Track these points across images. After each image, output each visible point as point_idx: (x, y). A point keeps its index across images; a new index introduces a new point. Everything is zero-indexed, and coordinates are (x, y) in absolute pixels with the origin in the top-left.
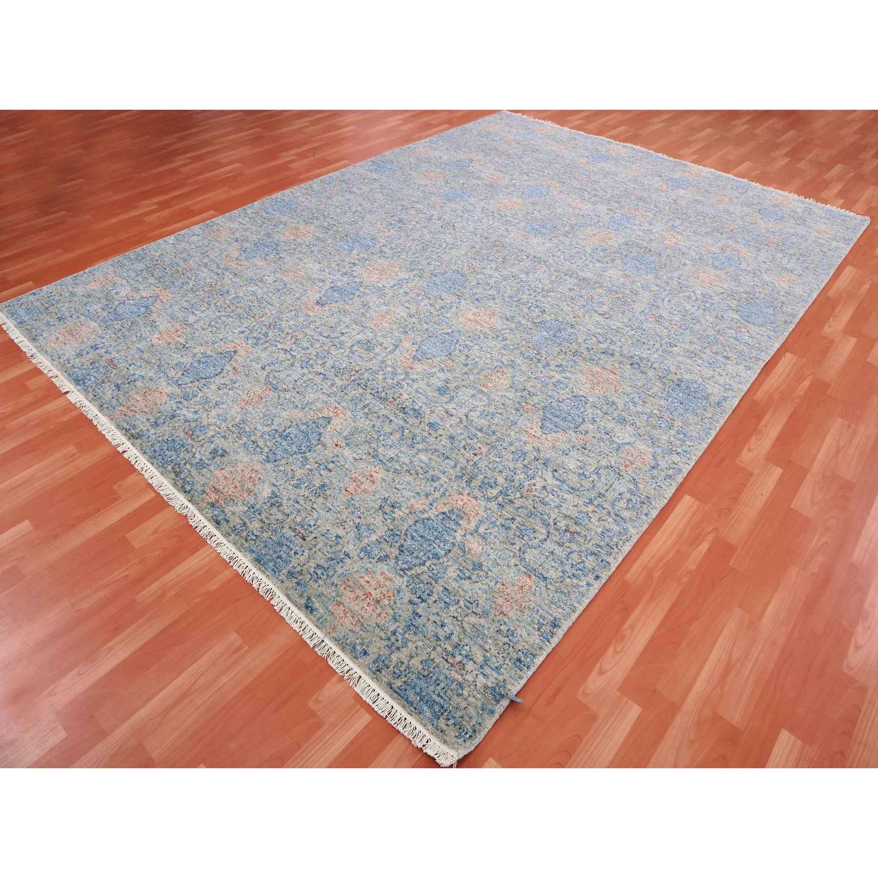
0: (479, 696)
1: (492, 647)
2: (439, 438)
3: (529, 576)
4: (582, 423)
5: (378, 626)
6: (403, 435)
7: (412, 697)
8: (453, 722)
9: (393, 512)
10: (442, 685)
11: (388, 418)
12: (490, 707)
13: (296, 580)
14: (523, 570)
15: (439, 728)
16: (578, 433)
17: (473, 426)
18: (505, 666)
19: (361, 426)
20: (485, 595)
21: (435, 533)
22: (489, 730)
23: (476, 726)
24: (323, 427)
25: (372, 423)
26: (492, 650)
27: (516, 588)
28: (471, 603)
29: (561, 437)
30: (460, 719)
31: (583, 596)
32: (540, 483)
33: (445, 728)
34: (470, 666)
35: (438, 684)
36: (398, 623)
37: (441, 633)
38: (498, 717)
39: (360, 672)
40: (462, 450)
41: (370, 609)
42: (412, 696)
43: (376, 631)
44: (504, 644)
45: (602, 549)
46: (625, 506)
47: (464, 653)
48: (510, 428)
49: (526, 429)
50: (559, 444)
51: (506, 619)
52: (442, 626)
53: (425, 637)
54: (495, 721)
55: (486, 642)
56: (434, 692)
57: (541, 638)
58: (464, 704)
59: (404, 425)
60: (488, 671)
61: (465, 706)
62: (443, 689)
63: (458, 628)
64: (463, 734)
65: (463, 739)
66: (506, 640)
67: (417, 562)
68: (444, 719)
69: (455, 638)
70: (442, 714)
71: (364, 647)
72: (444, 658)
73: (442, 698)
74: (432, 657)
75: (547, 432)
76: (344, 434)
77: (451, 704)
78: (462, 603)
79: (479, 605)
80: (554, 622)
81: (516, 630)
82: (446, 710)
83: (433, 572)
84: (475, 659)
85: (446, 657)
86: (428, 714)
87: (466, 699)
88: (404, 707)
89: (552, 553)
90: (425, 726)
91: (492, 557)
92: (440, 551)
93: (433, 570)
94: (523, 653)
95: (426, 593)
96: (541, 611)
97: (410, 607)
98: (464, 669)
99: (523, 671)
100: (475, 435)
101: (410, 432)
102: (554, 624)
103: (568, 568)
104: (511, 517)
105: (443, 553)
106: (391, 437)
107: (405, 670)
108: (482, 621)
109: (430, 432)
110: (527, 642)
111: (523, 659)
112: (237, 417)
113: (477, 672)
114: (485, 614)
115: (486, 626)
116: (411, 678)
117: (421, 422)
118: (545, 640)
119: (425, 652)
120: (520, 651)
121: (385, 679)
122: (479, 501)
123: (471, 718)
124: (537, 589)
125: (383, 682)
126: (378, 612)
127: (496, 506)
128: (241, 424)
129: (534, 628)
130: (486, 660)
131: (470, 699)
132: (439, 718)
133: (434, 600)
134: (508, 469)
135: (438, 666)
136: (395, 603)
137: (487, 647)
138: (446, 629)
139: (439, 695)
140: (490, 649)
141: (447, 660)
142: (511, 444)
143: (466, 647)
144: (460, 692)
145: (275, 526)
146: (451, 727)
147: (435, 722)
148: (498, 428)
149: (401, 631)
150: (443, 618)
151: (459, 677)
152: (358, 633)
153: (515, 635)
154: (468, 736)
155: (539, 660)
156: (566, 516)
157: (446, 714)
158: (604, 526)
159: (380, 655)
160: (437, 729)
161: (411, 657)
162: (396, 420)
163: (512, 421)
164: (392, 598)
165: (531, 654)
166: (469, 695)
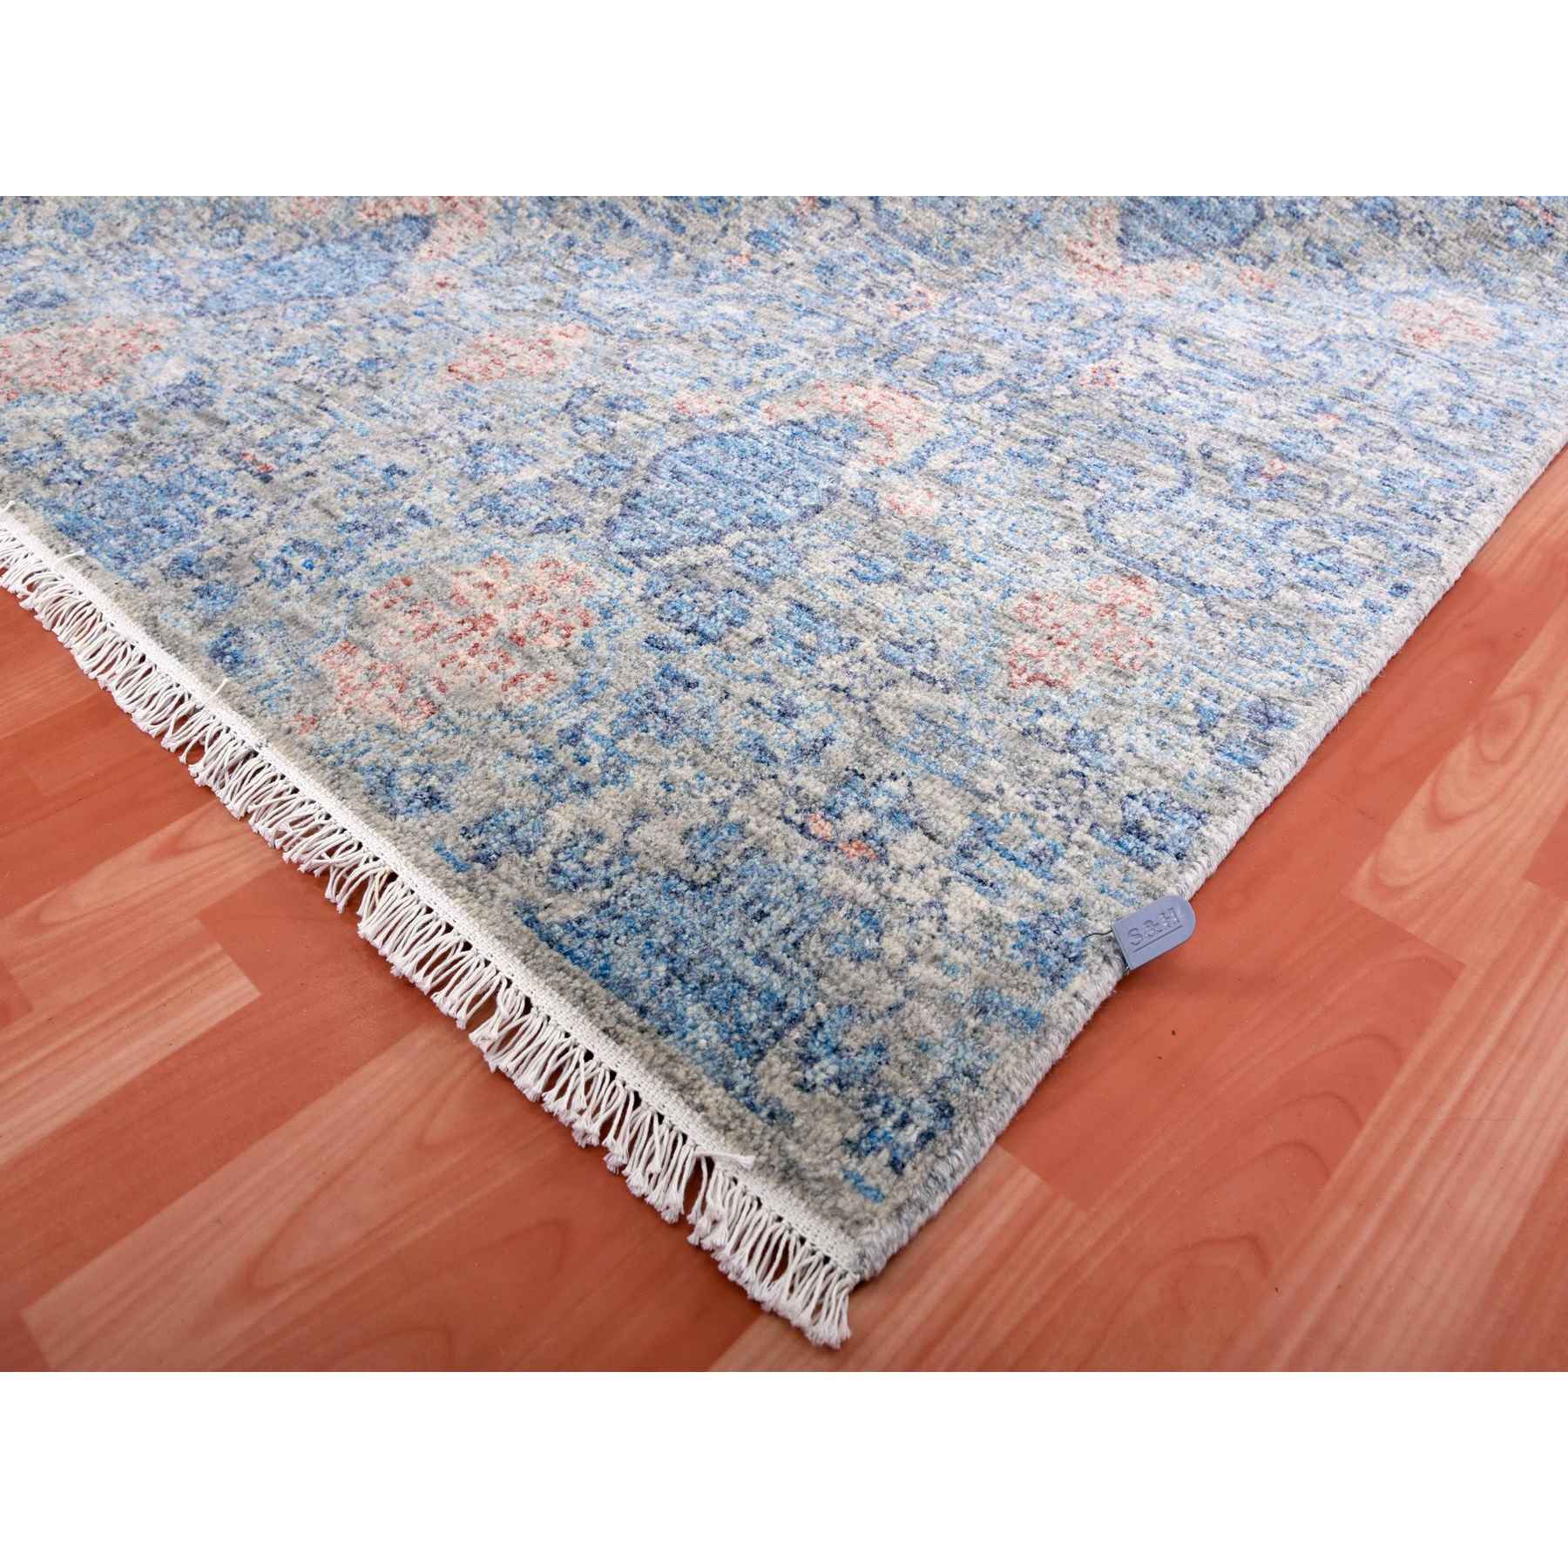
0: (960, 957)
1: (1006, 786)
2: (785, 272)
3: (1136, 580)
4: (1255, 224)
5: (506, 715)
6: (666, 268)
7: (627, 960)
8: (833, 1070)
9: (614, 419)
10: (779, 919)
11: (619, 215)
12: (1019, 999)
13: (197, 583)
14: (1109, 561)
15: (758, 1101)
16: (1242, 260)
17: (895, 232)
18: (1074, 851)
19: (530, 242)
20: (962, 628)
21: (763, 467)
22: (1021, 1110)
23: (953, 1085)
24: (406, 248)
25: (566, 233)
26: (1010, 792)
27: (1090, 611)
28: (908, 649)
29: (1187, 273)
30: (871, 1057)
31: (1362, 637)
32: (1132, 369)
33: (792, 1100)
34: (909, 848)
35: (762, 915)
36: (593, 706)
37: (779, 737)
38: (1061, 1049)
39: (392, 859)
40: (862, 298)
41: (478, 664)
42: (633, 958)
43: (493, 732)
44: (1062, 775)
45: (1397, 519)
46: (1444, 419)
47: (880, 801)
48: (1018, 241)
49: (1072, 247)
50: (1184, 288)
51: (1056, 695)
52: (783, 714)
53: (708, 750)
54: (1047, 1065)
55: (982, 769)
56: (741, 945)
57: (1217, 756)
58: (889, 993)
59: (672, 238)
60: (994, 867)
61: (892, 999)
62: (786, 931)
63: (853, 724)
64: (887, 1124)
65: (885, 1155)
66: (1069, 761)
67: (692, 534)
68: (784, 1058)
69: (840, 755)
70: (777, 1036)
71: (433, 781)
72: (788, 821)
73: (777, 967)
74: (734, 815)
75: (1141, 257)
76: (474, 264)
77: (823, 996)
78: (868, 645)
79: (943, 655)
80: (1261, 707)
81: (1105, 730)
82: (795, 1020)
83: (752, 561)
84: (934, 825)
85: (798, 819)
86: (707, 1034)
87: (896, 973)
88: (584, 1001)
89: (1213, 525)
90: (684, 1089)
91: (982, 529)
92: (781, 508)
93: (752, 554)
94: (1147, 805)
95: (720, 616)
96: (1201, 677)
97: (652, 659)
98: (883, 858)
99: (1160, 870)
100: (905, 263)
101: (688, 258)
102: (1266, 715)
103: (1280, 563)
104: (1044, 437)
105: (792, 513)
106: (626, 269)
107: (607, 864)
108: (958, 702)
109: (757, 257)
110: (1161, 770)
111: (1150, 824)
112: (125, 220)
113: (945, 872)
114: (969, 680)
115: (976, 715)
116: (635, 889)
117: (725, 229)
118: (1235, 763)
119: (706, 799)
120: (1132, 797)
121: (504, 890)
122: (923, 400)
123: (923, 1048)
124: (1172, 614)
125: (497, 901)
126: (512, 671)
127: (987, 413)
128: (136, 242)
129: (1183, 727)
130: (983, 830)
131: (915, 970)
132: (761, 1054)
133: (753, 636)
134: (1019, 336)
135: (761, 848)
136: (588, 644)
137: (986, 784)
138: (800, 724)
139: (763, 957)
140: (1000, 791)
141: (803, 828)
142: (1025, 287)
143: (889, 784)
144: (870, 944)
145: (169, 449)
146: (821, 1094)
147: (738, 1074)
148: (980, 240)
149: (603, 730)
150: (787, 692)
151: (862, 887)
152: (415, 736)
153: (1104, 745)
154: (911, 1135)
155: (1225, 833)
156: (1241, 439)
157: (796, 1034)
158: (1387, 465)
159: (500, 810)
160: (751, 1107)
161: (640, 816)
162: (642, 222)
163: (1024, 218)
164: (579, 631)
165: (1187, 809)
166: (913, 956)
